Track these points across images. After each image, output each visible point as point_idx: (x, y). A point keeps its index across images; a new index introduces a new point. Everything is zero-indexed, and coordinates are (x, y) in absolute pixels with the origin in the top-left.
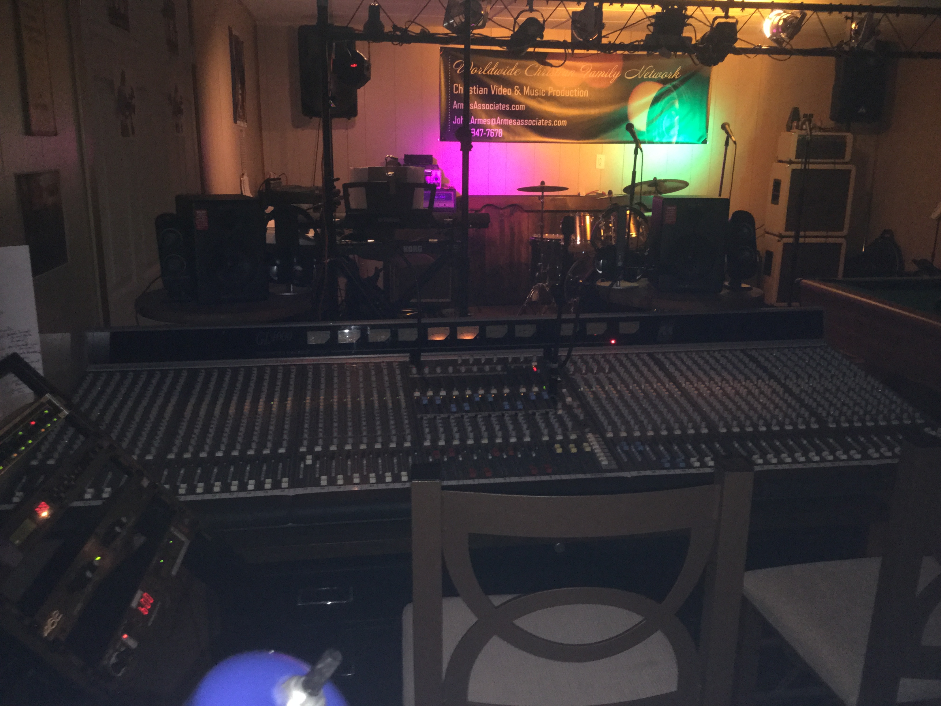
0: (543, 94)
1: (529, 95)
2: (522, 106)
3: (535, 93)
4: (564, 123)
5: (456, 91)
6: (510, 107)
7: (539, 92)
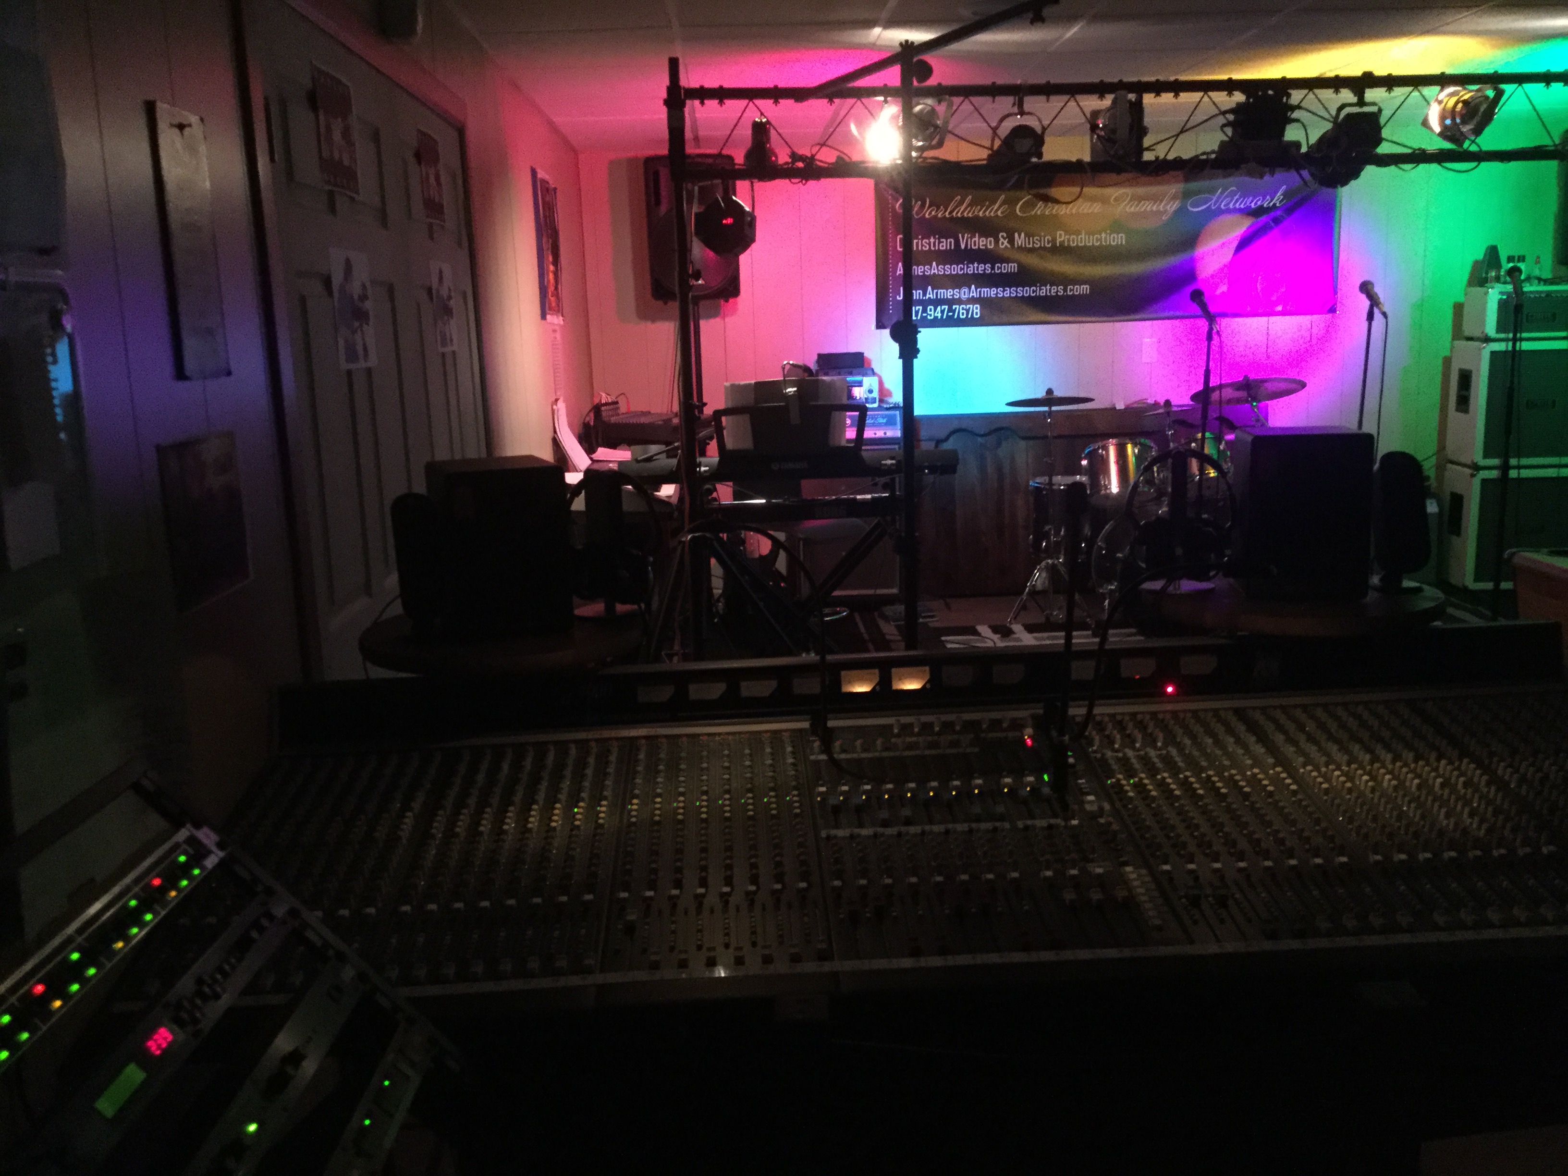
0: (1048, 244)
1: (1023, 246)
2: (1013, 265)
3: (1034, 243)
4: (1085, 289)
6: (993, 268)
7: (1040, 241)
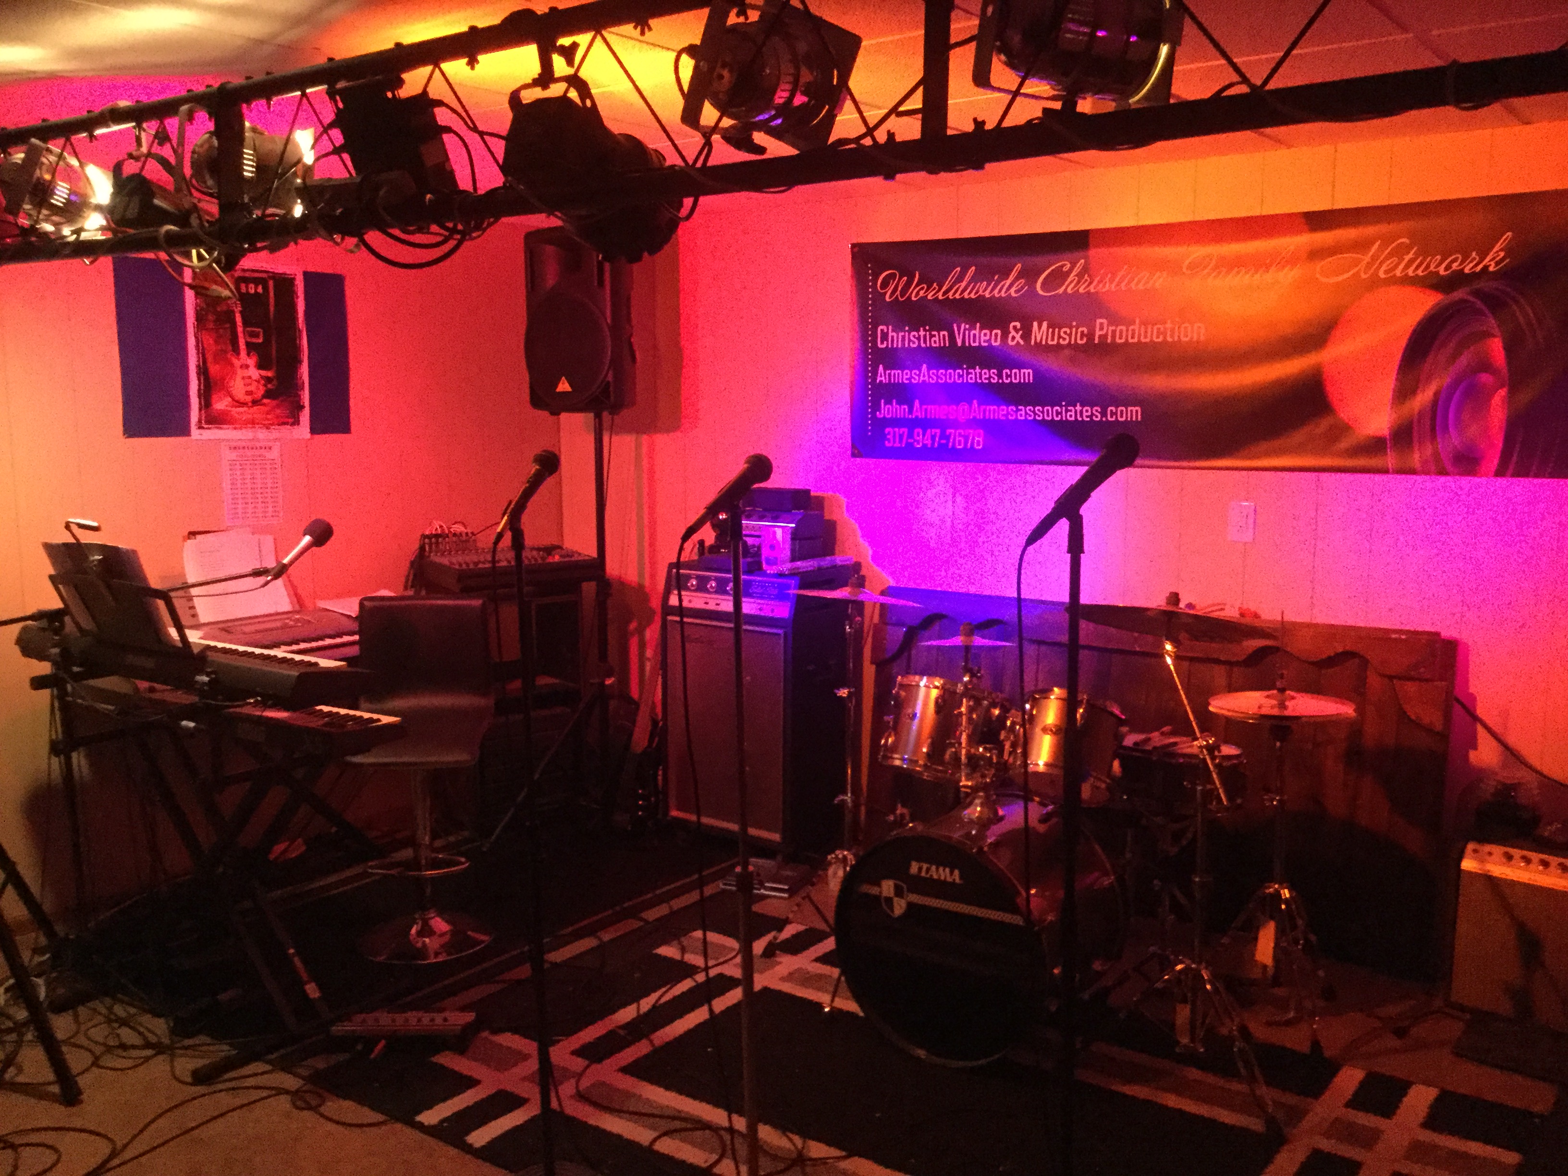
0: (1081, 339)
1: (1044, 343)
2: (1026, 371)
3: (1060, 337)
4: (1134, 413)
5: (882, 343)
7: (1070, 335)
